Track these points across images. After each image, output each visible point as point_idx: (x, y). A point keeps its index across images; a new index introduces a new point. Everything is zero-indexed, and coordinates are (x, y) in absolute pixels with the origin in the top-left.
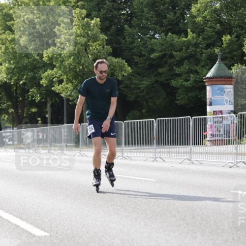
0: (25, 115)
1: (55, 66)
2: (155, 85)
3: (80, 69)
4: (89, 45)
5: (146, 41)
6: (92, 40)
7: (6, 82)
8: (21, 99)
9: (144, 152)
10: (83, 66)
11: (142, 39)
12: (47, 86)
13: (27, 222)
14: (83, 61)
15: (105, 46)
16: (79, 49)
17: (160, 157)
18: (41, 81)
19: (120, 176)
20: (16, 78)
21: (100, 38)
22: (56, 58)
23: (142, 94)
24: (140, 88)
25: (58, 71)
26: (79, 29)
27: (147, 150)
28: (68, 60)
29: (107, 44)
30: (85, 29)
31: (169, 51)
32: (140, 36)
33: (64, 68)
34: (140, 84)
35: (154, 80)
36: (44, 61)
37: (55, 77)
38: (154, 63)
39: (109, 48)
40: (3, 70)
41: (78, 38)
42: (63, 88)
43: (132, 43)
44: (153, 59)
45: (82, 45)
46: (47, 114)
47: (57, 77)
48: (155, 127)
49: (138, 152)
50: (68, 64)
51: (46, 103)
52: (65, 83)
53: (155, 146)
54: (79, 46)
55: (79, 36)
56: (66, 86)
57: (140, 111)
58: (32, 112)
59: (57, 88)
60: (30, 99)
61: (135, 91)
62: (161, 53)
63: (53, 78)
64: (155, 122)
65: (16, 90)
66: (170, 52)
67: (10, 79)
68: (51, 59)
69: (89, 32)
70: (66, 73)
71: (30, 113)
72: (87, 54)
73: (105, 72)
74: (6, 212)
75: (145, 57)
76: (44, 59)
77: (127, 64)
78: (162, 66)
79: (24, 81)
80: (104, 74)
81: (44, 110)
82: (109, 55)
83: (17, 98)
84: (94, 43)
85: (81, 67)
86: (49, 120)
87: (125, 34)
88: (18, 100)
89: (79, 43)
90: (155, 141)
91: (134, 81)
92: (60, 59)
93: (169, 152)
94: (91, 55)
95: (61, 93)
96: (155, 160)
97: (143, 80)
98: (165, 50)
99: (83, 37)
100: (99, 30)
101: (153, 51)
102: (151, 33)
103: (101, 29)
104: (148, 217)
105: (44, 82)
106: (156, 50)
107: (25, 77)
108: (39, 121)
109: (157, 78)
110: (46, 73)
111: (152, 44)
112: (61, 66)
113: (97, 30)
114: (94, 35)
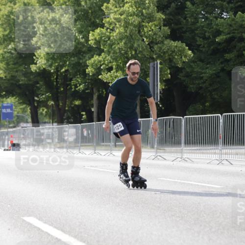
0: (67, 108)
1: (103, 51)
2: (221, 74)
3: (132, 55)
4: (143, 26)
5: (211, 20)
6: (147, 20)
7: (44, 69)
8: (62, 89)
9: (208, 153)
10: (136, 51)
11: (206, 19)
12: (93, 75)
13: (69, 235)
14: (135, 45)
15: (162, 28)
16: (132, 30)
17: (226, 160)
18: (87, 70)
19: (179, 181)
20: (57, 64)
21: (156, 17)
22: (104, 41)
23: (205, 85)
24: (202, 77)
25: (106, 57)
26: (132, 7)
27: (211, 151)
28: (119, 44)
29: (164, 25)
30: (139, 7)
31: (238, 33)
32: (204, 15)
33: (113, 53)
34: (202, 73)
35: (220, 68)
36: (90, 45)
37: (103, 64)
38: (219, 47)
39: (167, 30)
40: (42, 55)
41: (130, 18)
42: (111, 77)
43: (194, 23)
44: (219, 44)
45: (135, 26)
46: (93, 107)
47: (105, 64)
48: (221, 124)
49: (200, 153)
50: (119, 48)
51: (91, 94)
52: (114, 70)
53: (220, 146)
54: (132, 27)
55: (131, 16)
56: (115, 74)
57: (203, 104)
58: (75, 105)
59: (105, 77)
60: (73, 90)
61: (197, 82)
62: (228, 36)
63: (101, 66)
64: (221, 118)
65: (57, 79)
66: (239, 35)
67: (51, 66)
68: (98, 42)
69: (144, 11)
70: (115, 59)
71: (73, 106)
72: (142, 36)
73: (137, 73)
74: (45, 223)
75: (210, 40)
76: (90, 43)
77: (187, 48)
78: (229, 51)
79: (66, 68)
80: (136, 75)
81: (89, 103)
82: (166, 38)
83: (58, 88)
84: (149, 23)
85: (133, 53)
86: (95, 115)
87: (186, 13)
88: (59, 90)
89: (132, 23)
90: (221, 141)
91: (196, 70)
92: (109, 42)
93: (237, 154)
94: (146, 37)
95: (109, 83)
96: (220, 162)
97: (207, 68)
98: (234, 33)
99: (136, 16)
100: (156, 8)
101: (218, 33)
102: (218, 11)
103: (157, 7)
104: (213, 230)
105: (90, 70)
106: (222, 32)
107: (68, 63)
108: (83, 115)
109: (223, 65)
110: (93, 60)
111: (217, 25)
112: (110, 50)
113: (153, 8)
114: (150, 14)
